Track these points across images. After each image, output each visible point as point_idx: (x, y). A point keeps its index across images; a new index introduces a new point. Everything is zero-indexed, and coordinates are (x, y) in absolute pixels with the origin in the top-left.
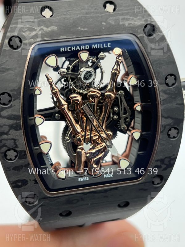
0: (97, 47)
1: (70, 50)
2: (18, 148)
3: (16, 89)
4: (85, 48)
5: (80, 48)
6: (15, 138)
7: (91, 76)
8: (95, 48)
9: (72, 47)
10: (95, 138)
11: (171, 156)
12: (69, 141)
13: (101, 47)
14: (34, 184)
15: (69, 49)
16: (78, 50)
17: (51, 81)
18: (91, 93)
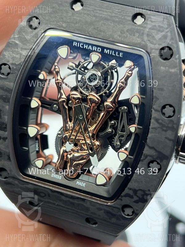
0: (108, 53)
1: (82, 47)
4: (97, 49)
5: (92, 49)
7: (95, 79)
8: (106, 52)
9: (85, 45)
10: (82, 142)
11: (146, 191)
12: (61, 136)
13: (113, 54)
15: (82, 46)
16: (90, 49)
17: (58, 70)
18: (91, 97)
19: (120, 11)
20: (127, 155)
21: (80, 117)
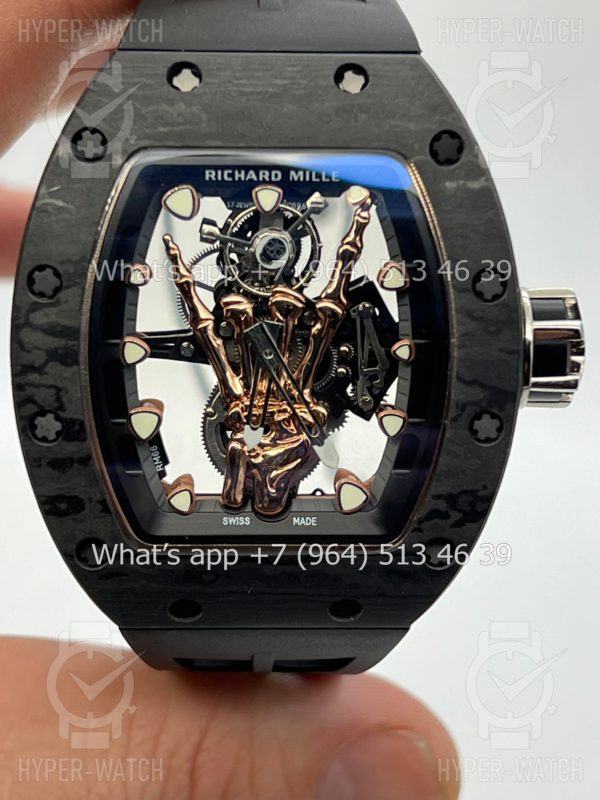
0: (302, 179)
1: (230, 179)
2: (64, 411)
3: (74, 259)
4: (270, 177)
5: (258, 176)
6: (59, 384)
7: (281, 251)
8: (296, 179)
9: (237, 172)
10: (279, 418)
12: (214, 418)
13: (314, 179)
14: (101, 512)
15: (229, 175)
16: (251, 180)
17: (177, 252)
18: (279, 298)
19: (299, 68)
20: (404, 419)
21: (266, 354)
